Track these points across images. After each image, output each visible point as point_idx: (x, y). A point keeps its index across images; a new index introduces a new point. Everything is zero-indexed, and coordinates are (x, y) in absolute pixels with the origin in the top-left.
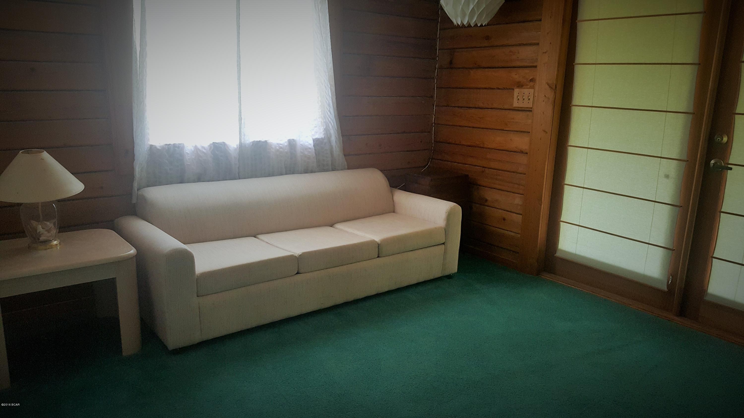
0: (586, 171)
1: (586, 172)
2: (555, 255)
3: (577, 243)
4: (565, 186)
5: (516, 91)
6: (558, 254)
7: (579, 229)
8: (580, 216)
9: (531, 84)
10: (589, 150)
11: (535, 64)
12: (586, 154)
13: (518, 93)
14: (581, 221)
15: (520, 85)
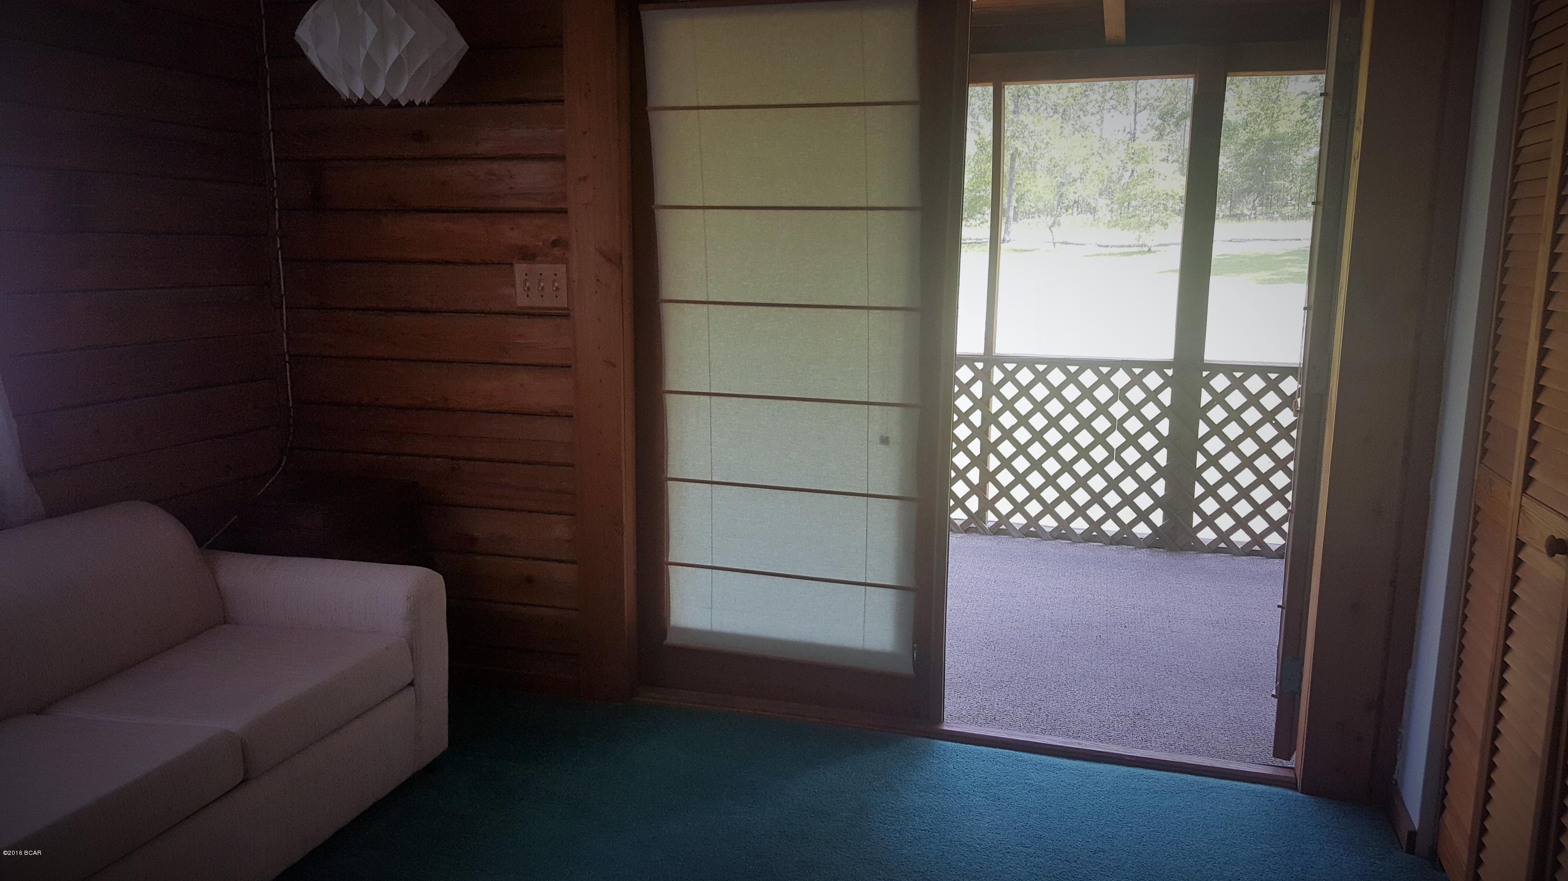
0: (713, 444)
1: (713, 448)
2: (665, 642)
3: (712, 607)
4: (669, 482)
5: (520, 269)
6: (671, 639)
7: (714, 575)
8: (712, 547)
9: (557, 252)
10: (714, 398)
11: (561, 205)
12: (709, 407)
13: (526, 275)
14: (714, 556)
15: (528, 255)
